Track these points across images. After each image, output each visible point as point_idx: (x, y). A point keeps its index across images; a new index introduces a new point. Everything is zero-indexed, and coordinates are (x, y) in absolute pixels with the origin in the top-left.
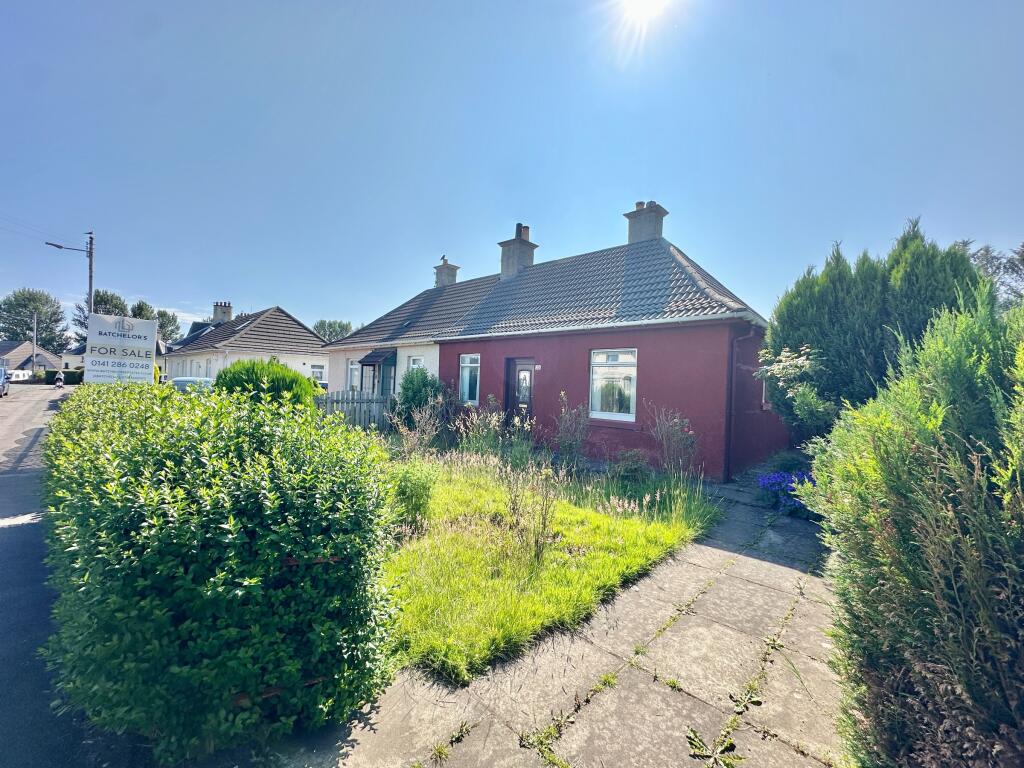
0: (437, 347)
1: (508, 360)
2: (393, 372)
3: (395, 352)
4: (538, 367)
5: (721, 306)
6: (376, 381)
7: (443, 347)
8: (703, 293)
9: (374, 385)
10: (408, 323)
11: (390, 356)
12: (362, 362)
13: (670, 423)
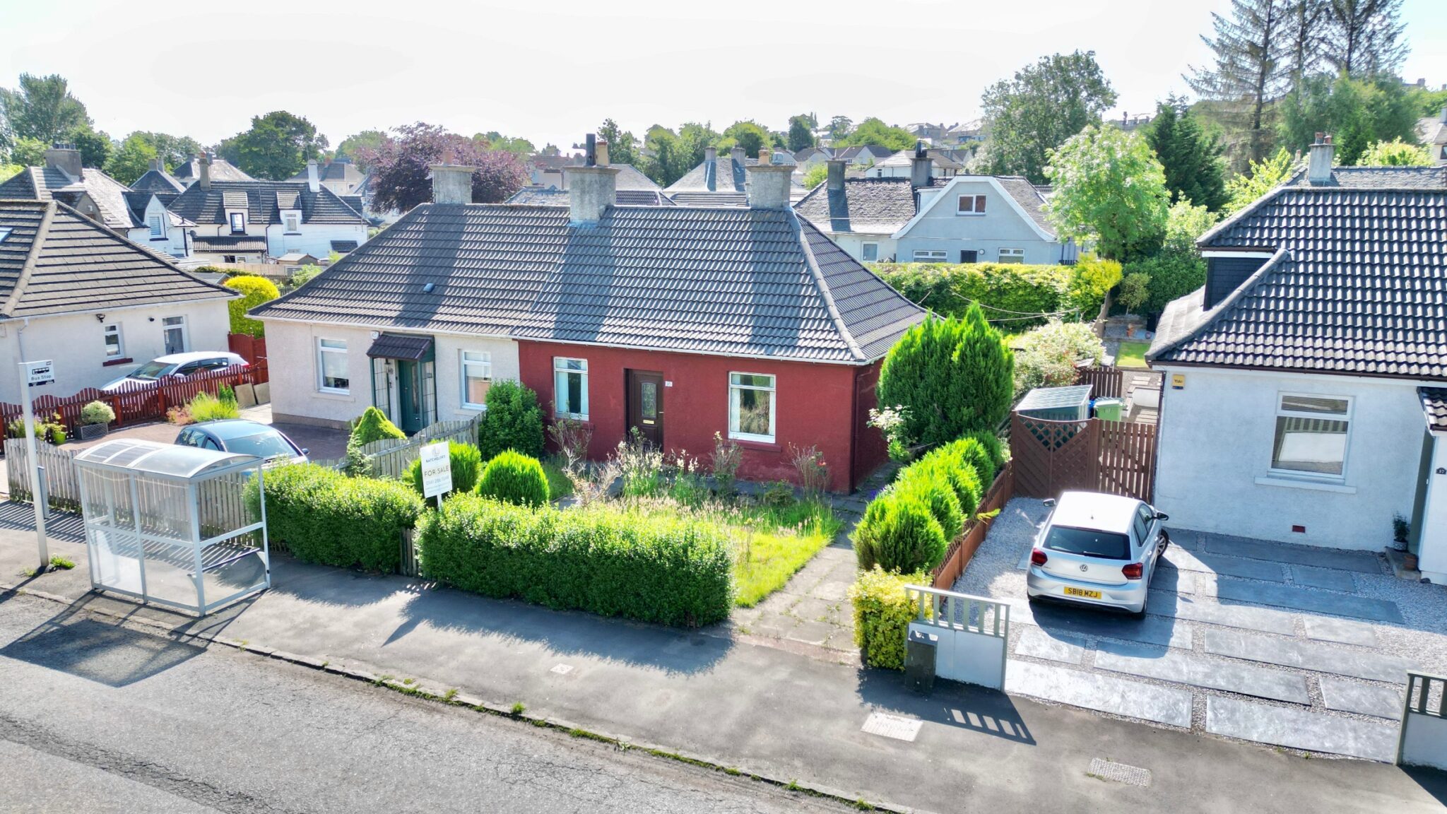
0: (516, 344)
1: (627, 371)
2: (429, 367)
3: (431, 340)
4: (669, 384)
5: (847, 350)
6: (393, 378)
7: (524, 346)
8: (833, 324)
9: (389, 384)
10: (429, 286)
11: (428, 349)
12: (373, 354)
13: (809, 460)
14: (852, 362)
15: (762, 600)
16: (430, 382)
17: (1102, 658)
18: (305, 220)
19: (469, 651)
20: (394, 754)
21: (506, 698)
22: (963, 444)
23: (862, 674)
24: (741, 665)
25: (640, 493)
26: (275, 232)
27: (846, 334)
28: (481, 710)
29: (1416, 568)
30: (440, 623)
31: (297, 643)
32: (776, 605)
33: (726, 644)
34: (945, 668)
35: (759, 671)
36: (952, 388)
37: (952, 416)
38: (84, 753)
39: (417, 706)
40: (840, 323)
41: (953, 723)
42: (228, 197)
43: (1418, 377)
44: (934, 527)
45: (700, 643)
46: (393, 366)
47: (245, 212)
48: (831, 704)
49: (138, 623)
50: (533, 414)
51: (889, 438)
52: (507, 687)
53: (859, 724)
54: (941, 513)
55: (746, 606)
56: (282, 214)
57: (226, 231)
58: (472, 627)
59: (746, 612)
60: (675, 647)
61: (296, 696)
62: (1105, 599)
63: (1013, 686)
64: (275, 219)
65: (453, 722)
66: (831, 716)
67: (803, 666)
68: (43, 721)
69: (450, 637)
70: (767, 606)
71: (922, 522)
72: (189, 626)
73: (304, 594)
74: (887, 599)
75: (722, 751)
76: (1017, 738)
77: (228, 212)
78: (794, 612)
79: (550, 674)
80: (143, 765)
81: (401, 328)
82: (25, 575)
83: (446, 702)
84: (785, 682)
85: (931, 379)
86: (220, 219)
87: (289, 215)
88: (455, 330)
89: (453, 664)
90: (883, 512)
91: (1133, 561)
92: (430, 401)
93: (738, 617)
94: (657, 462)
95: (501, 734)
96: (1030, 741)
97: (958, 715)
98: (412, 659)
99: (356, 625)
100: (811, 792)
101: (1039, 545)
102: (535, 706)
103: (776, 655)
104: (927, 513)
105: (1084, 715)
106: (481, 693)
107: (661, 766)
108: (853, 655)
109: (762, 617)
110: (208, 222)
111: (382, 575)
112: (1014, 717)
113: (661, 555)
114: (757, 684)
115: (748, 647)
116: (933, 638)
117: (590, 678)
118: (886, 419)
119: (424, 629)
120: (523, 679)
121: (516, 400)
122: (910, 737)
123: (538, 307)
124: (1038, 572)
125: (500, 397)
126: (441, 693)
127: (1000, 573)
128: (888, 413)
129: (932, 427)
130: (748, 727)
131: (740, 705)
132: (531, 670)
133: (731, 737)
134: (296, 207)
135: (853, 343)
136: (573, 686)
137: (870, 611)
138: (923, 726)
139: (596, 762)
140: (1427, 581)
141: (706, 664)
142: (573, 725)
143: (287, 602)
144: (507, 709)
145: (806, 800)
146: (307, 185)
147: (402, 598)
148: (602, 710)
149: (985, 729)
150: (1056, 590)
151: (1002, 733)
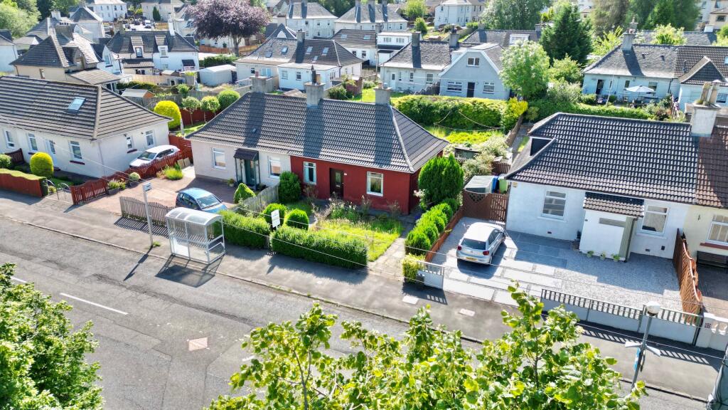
0: (290, 157)
1: (330, 169)
2: (257, 162)
3: (257, 153)
4: (345, 174)
5: (408, 167)
6: (243, 165)
7: (293, 158)
8: (404, 156)
9: (241, 167)
10: (254, 130)
11: (256, 156)
12: (236, 157)
13: (394, 206)
14: (409, 172)
15: (377, 259)
16: (257, 168)
17: (474, 279)
18: (170, 50)
19: (292, 276)
20: (279, 307)
21: (306, 291)
22: (443, 205)
23: (404, 284)
24: (370, 281)
25: (337, 217)
26: (156, 56)
27: (408, 161)
28: (299, 295)
29: (578, 248)
30: (281, 267)
31: (240, 273)
32: (381, 260)
33: (366, 274)
34: (427, 283)
35: (375, 283)
36: (442, 184)
37: (442, 192)
38: (198, 307)
39: (281, 294)
40: (406, 156)
41: (427, 299)
42: (134, 39)
43: (585, 189)
44: (428, 241)
45: (358, 274)
46: (243, 161)
47: (142, 47)
48: (394, 293)
49: (191, 266)
50: (297, 185)
51: (421, 200)
52: (305, 288)
53: (401, 299)
54: (430, 235)
55: (372, 261)
56: (159, 47)
57: (134, 56)
58: (291, 268)
59: (372, 263)
60: (351, 275)
61: (247, 291)
62: (477, 261)
63: (445, 288)
64: (156, 50)
65: (291, 299)
66: (394, 297)
67: (388, 282)
68: (182, 298)
69: (285, 272)
70: (378, 261)
71: (424, 239)
72: (207, 267)
73: (237, 256)
74: (411, 264)
75: (365, 307)
76: (443, 303)
77: (134, 47)
78: (386, 263)
79: (316, 284)
80: (215, 310)
81: (246, 148)
82: (146, 249)
83: (289, 292)
84: (382, 287)
85: (435, 180)
86: (131, 51)
87: (163, 48)
88: (267, 150)
89: (288, 281)
90: (413, 236)
91: (486, 250)
92: (257, 174)
93: (370, 265)
94: (342, 206)
95: (306, 302)
96: (446, 304)
97: (428, 296)
98: (276, 279)
99: (256, 267)
100: (387, 318)
101: (460, 244)
102: (314, 294)
103: (381, 278)
104: (425, 237)
105: (463, 296)
106: (298, 290)
107: (349, 311)
108: (402, 279)
109: (377, 265)
110: (125, 52)
111: (259, 249)
112: (443, 297)
113: (346, 249)
114: (374, 287)
115: (372, 275)
116: (423, 275)
117: (328, 285)
118: (419, 194)
119: (276, 269)
120: (309, 285)
121: (291, 179)
122: (415, 303)
123: (297, 142)
124: (459, 252)
125: (285, 177)
126: (287, 289)
127: (451, 249)
128: (420, 191)
129: (435, 196)
130: (372, 300)
131: (370, 294)
132: (311, 283)
133: (367, 303)
134: (165, 44)
135: (410, 164)
136: (323, 288)
137: (407, 268)
138: (418, 301)
139: (332, 310)
140: (581, 252)
141: (360, 281)
142: (325, 300)
143: (232, 259)
144: (306, 294)
145: (386, 320)
146: (169, 32)
147: (266, 258)
148: (332, 295)
149: (435, 301)
150: (464, 258)
151: (439, 302)
